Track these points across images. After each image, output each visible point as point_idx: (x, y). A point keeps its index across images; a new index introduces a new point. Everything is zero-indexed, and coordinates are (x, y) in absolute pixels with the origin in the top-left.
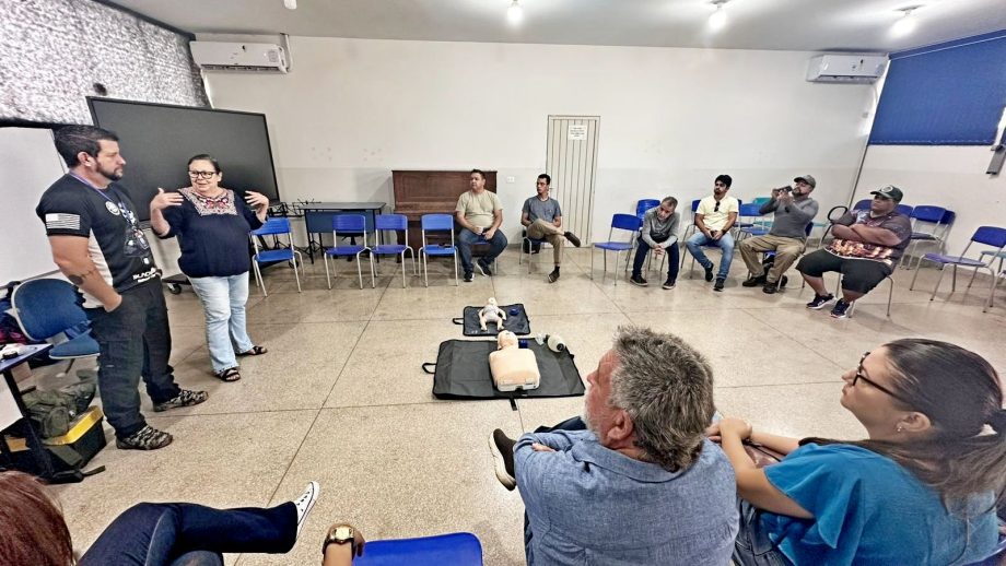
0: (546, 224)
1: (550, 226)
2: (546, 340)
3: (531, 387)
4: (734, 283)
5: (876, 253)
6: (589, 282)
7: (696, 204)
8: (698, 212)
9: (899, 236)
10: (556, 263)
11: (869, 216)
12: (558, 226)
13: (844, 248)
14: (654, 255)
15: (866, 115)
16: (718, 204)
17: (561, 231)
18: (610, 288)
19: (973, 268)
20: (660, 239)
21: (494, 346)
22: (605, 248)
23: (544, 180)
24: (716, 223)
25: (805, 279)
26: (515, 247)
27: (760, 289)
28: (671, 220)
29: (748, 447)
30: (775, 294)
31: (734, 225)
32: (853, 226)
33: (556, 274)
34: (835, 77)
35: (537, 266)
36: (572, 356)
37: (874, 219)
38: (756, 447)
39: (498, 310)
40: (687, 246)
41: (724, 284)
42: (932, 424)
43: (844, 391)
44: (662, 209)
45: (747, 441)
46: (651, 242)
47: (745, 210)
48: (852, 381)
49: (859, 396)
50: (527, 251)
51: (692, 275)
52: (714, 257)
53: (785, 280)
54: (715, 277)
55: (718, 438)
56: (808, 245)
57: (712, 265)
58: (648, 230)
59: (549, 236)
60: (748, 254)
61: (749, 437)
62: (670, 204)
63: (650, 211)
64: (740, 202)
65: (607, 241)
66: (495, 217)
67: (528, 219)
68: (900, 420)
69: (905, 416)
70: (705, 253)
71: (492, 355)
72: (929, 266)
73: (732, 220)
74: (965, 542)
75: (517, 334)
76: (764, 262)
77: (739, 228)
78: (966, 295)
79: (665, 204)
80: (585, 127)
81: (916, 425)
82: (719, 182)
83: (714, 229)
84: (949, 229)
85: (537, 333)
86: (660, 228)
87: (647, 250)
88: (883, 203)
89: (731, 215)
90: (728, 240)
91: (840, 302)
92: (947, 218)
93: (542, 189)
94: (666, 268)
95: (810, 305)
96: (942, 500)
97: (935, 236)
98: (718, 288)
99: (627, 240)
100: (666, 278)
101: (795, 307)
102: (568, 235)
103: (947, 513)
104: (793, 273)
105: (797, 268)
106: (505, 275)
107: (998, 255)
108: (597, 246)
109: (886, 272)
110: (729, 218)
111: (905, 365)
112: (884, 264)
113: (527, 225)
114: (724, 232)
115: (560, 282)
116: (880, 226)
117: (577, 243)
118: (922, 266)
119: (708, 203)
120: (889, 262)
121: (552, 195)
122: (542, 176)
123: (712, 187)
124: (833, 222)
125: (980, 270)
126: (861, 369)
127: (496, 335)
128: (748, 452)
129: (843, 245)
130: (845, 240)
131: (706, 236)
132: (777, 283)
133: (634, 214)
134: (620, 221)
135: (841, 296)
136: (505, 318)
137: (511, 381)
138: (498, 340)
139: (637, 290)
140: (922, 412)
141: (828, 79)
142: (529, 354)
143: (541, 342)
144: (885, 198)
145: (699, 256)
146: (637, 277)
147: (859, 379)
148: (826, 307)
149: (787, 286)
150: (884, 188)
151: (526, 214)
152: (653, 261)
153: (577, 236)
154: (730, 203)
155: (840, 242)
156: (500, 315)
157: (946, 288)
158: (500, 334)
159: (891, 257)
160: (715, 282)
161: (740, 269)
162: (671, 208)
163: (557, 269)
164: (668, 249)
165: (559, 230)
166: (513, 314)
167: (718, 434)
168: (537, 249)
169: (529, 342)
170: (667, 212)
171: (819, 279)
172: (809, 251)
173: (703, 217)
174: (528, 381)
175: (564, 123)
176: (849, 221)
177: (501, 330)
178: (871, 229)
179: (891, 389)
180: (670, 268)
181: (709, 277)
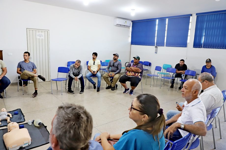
0: (29, 72)
1: (32, 73)
2: (33, 123)
3: (27, 145)
4: (103, 88)
5: (137, 75)
6: (51, 95)
7: (87, 62)
8: (88, 65)
9: (141, 69)
10: (35, 89)
11: (133, 64)
12: (35, 73)
13: (130, 74)
14: (75, 82)
15: (129, 36)
16: (94, 62)
17: (36, 75)
18: (60, 96)
19: (156, 77)
20: (76, 75)
21: (6, 131)
22: (56, 81)
23: (27, 54)
24: (94, 69)
25: (122, 85)
26: (15, 84)
27: (110, 89)
28: (79, 68)
29: (109, 141)
30: (115, 90)
31: (100, 69)
32: (130, 67)
33: (36, 93)
34: (120, 25)
35: (27, 91)
36: (46, 127)
37: (135, 65)
38: (111, 140)
39: (7, 114)
40: (86, 77)
41: (100, 89)
42: (148, 117)
43: (129, 114)
44: (76, 64)
45: (109, 139)
46: (73, 77)
47: (102, 64)
48: (130, 110)
49: (133, 114)
50: (21, 85)
51: (89, 88)
52: (95, 80)
53: (117, 86)
54: (97, 87)
55: (100, 141)
56: (121, 74)
57: (95, 83)
58: (72, 72)
59: (31, 78)
60: (106, 79)
61: (109, 138)
62: (78, 62)
63: (72, 65)
64: (101, 61)
65: (57, 78)
66: (3, 71)
67: (20, 71)
68: (142, 118)
69: (143, 117)
70: (93, 79)
71: (4, 135)
72: (149, 78)
73: (99, 67)
74: (159, 147)
75: (18, 123)
76: (110, 80)
77: (102, 70)
78: (157, 84)
79: (77, 62)
80: (43, 34)
81: (145, 118)
82: (94, 55)
83: (94, 71)
84: (151, 67)
85: (28, 120)
86: (76, 71)
87: (73, 80)
88: (136, 60)
89: (99, 66)
90: (99, 74)
91: (131, 90)
92: (150, 64)
93: (26, 58)
94: (80, 86)
95: (124, 92)
96: (153, 137)
97: (148, 69)
98: (98, 91)
99: (65, 77)
100: (81, 90)
101: (120, 94)
102: (39, 77)
103: (155, 140)
104: (118, 83)
105: (119, 81)
106: (10, 97)
107: (160, 73)
108: (53, 80)
109: (140, 80)
110: (98, 67)
111: (141, 102)
112: (139, 78)
113: (20, 74)
114: (97, 71)
115: (38, 96)
116: (136, 67)
117: (44, 79)
118: (147, 78)
119: (91, 62)
120: (140, 77)
121: (32, 60)
122: (26, 53)
123: (92, 57)
124: (126, 67)
125: (158, 77)
126: (132, 106)
127: (6, 126)
128: (109, 142)
129: (129, 73)
130: (129, 72)
131: (92, 73)
132: (115, 87)
133: (66, 67)
134: (61, 70)
135: (131, 89)
136: (11, 116)
137: (16, 145)
138: (8, 128)
139: (70, 95)
140: (146, 114)
141: (119, 25)
142: (25, 130)
143: (31, 124)
144: (136, 59)
145: (91, 81)
146: (70, 91)
147: (132, 109)
148: (128, 92)
149: (118, 87)
150: (136, 56)
151: (19, 69)
152: (75, 84)
153: (44, 77)
154: (98, 62)
155: (128, 72)
156: (8, 116)
157: (152, 83)
158: (8, 125)
159: (140, 76)
160: (97, 89)
161: (104, 84)
162: (79, 64)
163: (36, 91)
164: (79, 79)
165: (35, 75)
166: (16, 114)
167: (100, 140)
168: (26, 84)
169: (24, 125)
170: (78, 65)
171: (125, 84)
172: (121, 76)
173: (90, 67)
174: (25, 142)
175: (34, 32)
176: (129, 66)
177: (9, 122)
178: (135, 68)
179: (139, 109)
180: (81, 86)
181: (95, 88)
